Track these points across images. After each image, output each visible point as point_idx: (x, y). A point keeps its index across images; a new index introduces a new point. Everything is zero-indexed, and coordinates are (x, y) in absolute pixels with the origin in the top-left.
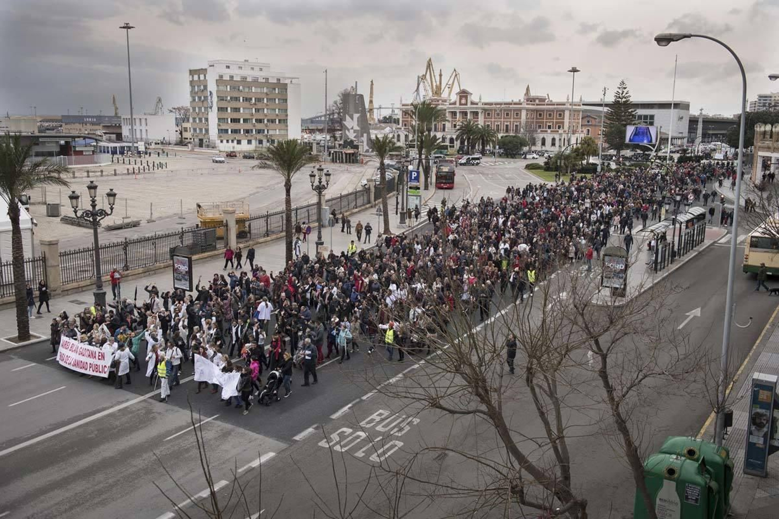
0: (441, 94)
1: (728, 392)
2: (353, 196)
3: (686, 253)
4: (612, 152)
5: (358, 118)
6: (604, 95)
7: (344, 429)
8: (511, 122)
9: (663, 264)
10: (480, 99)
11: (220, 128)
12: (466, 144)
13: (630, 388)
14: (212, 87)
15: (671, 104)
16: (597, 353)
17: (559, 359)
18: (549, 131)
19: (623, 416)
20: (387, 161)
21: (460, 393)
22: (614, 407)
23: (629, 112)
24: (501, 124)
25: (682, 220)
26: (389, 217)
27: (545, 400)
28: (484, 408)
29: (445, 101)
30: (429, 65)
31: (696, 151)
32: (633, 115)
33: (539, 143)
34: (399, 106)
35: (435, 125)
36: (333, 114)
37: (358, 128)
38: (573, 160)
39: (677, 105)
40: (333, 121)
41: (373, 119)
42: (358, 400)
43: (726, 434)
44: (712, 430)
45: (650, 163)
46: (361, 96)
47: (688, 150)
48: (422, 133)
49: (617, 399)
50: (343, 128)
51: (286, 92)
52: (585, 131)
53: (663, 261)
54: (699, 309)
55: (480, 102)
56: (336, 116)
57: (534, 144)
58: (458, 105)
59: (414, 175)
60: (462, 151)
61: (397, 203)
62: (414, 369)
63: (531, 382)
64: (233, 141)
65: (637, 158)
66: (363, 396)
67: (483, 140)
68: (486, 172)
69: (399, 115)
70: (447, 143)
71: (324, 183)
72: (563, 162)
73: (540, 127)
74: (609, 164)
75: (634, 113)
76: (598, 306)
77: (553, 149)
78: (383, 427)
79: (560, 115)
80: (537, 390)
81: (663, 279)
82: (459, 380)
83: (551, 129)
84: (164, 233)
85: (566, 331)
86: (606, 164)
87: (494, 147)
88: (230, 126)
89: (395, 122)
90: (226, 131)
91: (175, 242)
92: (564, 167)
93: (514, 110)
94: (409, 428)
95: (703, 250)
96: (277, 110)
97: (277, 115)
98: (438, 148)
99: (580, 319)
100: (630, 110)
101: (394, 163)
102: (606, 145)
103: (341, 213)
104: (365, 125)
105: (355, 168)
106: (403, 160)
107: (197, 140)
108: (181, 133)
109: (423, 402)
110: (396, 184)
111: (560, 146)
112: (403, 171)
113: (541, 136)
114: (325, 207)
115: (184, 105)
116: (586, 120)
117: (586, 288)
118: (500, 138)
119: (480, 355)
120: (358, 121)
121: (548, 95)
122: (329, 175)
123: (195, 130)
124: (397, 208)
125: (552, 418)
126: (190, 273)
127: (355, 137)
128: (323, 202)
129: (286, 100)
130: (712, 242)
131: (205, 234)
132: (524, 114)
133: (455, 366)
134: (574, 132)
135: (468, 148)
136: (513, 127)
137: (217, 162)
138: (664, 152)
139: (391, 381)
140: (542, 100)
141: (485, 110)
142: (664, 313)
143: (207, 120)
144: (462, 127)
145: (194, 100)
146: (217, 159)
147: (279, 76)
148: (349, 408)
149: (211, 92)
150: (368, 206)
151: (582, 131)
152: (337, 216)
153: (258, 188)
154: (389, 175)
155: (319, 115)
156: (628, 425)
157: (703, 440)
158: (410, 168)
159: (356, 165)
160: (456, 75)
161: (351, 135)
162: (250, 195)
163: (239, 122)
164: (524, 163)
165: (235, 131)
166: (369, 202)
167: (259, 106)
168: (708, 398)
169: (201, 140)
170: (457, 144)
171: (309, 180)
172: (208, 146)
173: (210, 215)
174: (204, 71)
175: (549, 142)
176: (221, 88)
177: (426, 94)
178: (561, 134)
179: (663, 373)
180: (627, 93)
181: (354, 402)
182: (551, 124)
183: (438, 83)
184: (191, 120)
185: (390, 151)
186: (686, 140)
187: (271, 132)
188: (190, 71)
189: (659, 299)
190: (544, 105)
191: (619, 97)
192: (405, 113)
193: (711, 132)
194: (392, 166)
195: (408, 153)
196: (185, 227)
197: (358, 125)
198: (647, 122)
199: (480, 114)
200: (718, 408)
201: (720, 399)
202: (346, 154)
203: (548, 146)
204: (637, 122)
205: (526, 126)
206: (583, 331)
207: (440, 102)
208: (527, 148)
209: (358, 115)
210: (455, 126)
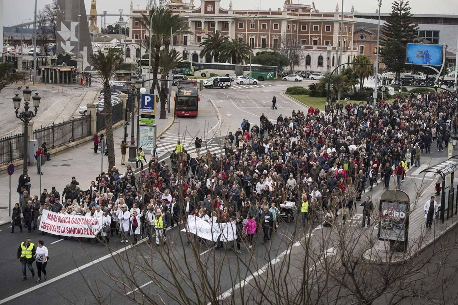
2: (69, 125)
4: (390, 75)
5: (76, 27)
6: (380, 5)
8: (269, 35)
9: (450, 211)
10: (231, 7)
18: (315, 47)
20: (112, 82)
23: (409, 27)
24: (256, 37)
29: (187, 8)
32: (414, 31)
33: (303, 62)
34: (129, 13)
35: (175, 37)
36: (44, 21)
37: (76, 40)
38: (344, 83)
40: (44, 30)
41: (96, 28)
45: (433, 89)
48: (158, 47)
50: (57, 39)
52: (358, 48)
53: (451, 207)
55: (230, 10)
56: (48, 24)
57: (297, 63)
58: (203, 13)
59: (148, 99)
61: (126, 135)
65: (419, 83)
67: (234, 57)
68: (238, 96)
69: (128, 23)
70: (190, 60)
71: (32, 109)
72: (332, 85)
73: (304, 42)
74: (387, 89)
75: (415, 28)
76: (374, 263)
77: (319, 69)
79: (328, 28)
83: (318, 46)
85: (332, 294)
86: (383, 89)
89: (123, 33)
92: (334, 91)
93: (273, 21)
98: (178, 67)
99: (348, 279)
100: (410, 25)
101: (121, 85)
102: (383, 66)
103: (53, 148)
104: (85, 36)
105: (72, 91)
106: (133, 81)
110: (124, 111)
111: (328, 66)
112: (133, 95)
113: (306, 53)
114: (32, 140)
116: (359, 34)
118: (255, 55)
120: (76, 31)
121: (313, 3)
122: (38, 99)
127: (71, 51)
128: (30, 133)
132: (284, 26)
134: (345, 50)
136: (271, 41)
138: (451, 76)
140: (306, 10)
141: (236, 20)
142: (448, 271)
144: (208, 40)
150: (86, 139)
151: (355, 49)
152: (48, 152)
154: (115, 99)
158: (143, 90)
159: (74, 87)
161: (68, 49)
164: (285, 86)
166: (89, 133)
170: (202, 62)
171: (13, 104)
175: (314, 61)
178: (329, 52)
180: (406, 5)
182: (317, 39)
185: (117, 69)
190: (309, 15)
191: (398, 9)
192: (136, 21)
194: (119, 88)
195: (140, 72)
197: (76, 36)
198: (430, 40)
199: (230, 25)
202: (61, 72)
203: (314, 66)
204: (418, 39)
205: (287, 41)
206: (354, 294)
207: (181, 9)
208: (289, 68)
209: (77, 23)
210: (199, 39)
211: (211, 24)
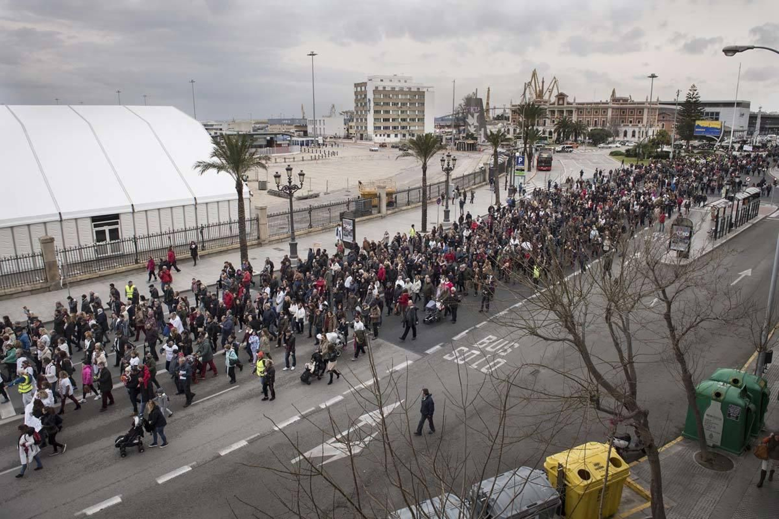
0: (543, 97)
1: (769, 336)
2: (472, 176)
3: (742, 225)
4: (683, 142)
5: (478, 117)
6: (678, 96)
7: (463, 348)
8: (599, 118)
10: (575, 100)
11: (376, 125)
12: (562, 135)
13: (688, 329)
14: (370, 95)
15: (734, 103)
16: (663, 301)
17: (632, 303)
18: (630, 125)
19: (682, 350)
20: (499, 150)
21: (553, 325)
22: (675, 342)
23: (698, 110)
24: (591, 119)
25: (740, 198)
26: (500, 192)
27: (620, 334)
28: (571, 337)
29: (546, 102)
30: (534, 74)
31: (754, 142)
33: (622, 135)
34: (509, 106)
35: (538, 121)
36: (458, 113)
37: (477, 124)
38: (649, 148)
39: (739, 104)
40: (458, 119)
41: (489, 117)
42: (473, 328)
43: (766, 369)
44: (754, 365)
46: (481, 100)
47: (747, 141)
48: (528, 128)
49: (677, 337)
50: (466, 124)
51: (424, 98)
52: (660, 125)
53: (722, 230)
54: (750, 270)
55: (574, 102)
56: (460, 115)
57: (618, 135)
58: (556, 105)
59: (520, 160)
60: (558, 142)
61: (506, 182)
62: (515, 307)
63: (610, 320)
64: (384, 135)
65: (703, 147)
66: (477, 325)
67: (576, 133)
68: (577, 158)
69: (509, 113)
70: (547, 135)
71: (451, 166)
72: (641, 149)
73: (623, 122)
74: (680, 152)
75: (702, 111)
76: (666, 264)
77: (633, 139)
78: (492, 348)
79: (640, 112)
80: (614, 326)
81: (722, 245)
82: (552, 315)
83: (633, 124)
84: (336, 202)
85: (639, 282)
86: (677, 152)
87: (585, 138)
88: (382, 124)
89: (506, 119)
90: (380, 128)
91: (343, 209)
92: (642, 153)
93: (602, 109)
94: (511, 350)
95: (757, 223)
96: (417, 112)
97: (417, 115)
98: (539, 139)
99: (651, 273)
100: (699, 108)
101: (504, 151)
102: (678, 137)
103: (463, 189)
104: (483, 122)
105: (474, 155)
106: (512, 148)
107: (359, 135)
108: (348, 130)
109: (524, 330)
110: (505, 167)
111: (639, 137)
112: (512, 157)
113: (624, 129)
114: (452, 185)
115: (351, 110)
116: (661, 116)
117: (657, 249)
118: (589, 131)
119: (570, 298)
120: (477, 118)
121: (630, 96)
122: (455, 160)
123: (357, 127)
124: (506, 185)
125: (624, 347)
126: (354, 230)
127: (475, 131)
128: (450, 181)
129: (424, 104)
130: (764, 216)
131: (364, 202)
132: (610, 112)
133: (550, 305)
134: (651, 126)
135: (563, 139)
136: (601, 122)
137: (372, 150)
138: (727, 143)
139: (501, 313)
140: (625, 100)
141: (578, 109)
142: (721, 271)
143: (366, 120)
144: (559, 123)
145: (358, 106)
146: (373, 149)
147: (419, 86)
148: (467, 333)
149: (369, 100)
150: (484, 183)
151: (658, 125)
152: (460, 191)
153: (402, 169)
154: (501, 160)
155: (449, 114)
156: (686, 357)
157: (746, 373)
158: (517, 154)
159: (476, 152)
160: (555, 82)
161: (472, 130)
162: (397, 175)
163: (389, 121)
165: (386, 128)
166: (484, 180)
167: (404, 108)
168: (752, 339)
169: (362, 135)
170: (555, 136)
171: (440, 164)
172: (366, 139)
173: (368, 190)
174: (365, 84)
175: (630, 134)
176: (377, 96)
177: (531, 97)
179: (717, 318)
180: (697, 94)
181: (470, 329)
182: (632, 120)
183: (541, 88)
184: (355, 120)
185: (502, 141)
186: (745, 133)
187: (412, 128)
188: (355, 84)
189: (718, 261)
190: (627, 104)
191: (690, 98)
192: (514, 112)
193: (768, 126)
194: (503, 153)
195: (516, 143)
196: (350, 198)
197: (477, 122)
198: (713, 118)
199: (574, 112)
200: (761, 348)
201: (763, 341)
202: (468, 144)
203: (629, 137)
204: (704, 118)
205: (612, 121)
206: (653, 282)
207: (542, 103)
208: (612, 139)
209: (478, 114)
210: (554, 121)
211: (562, 112)
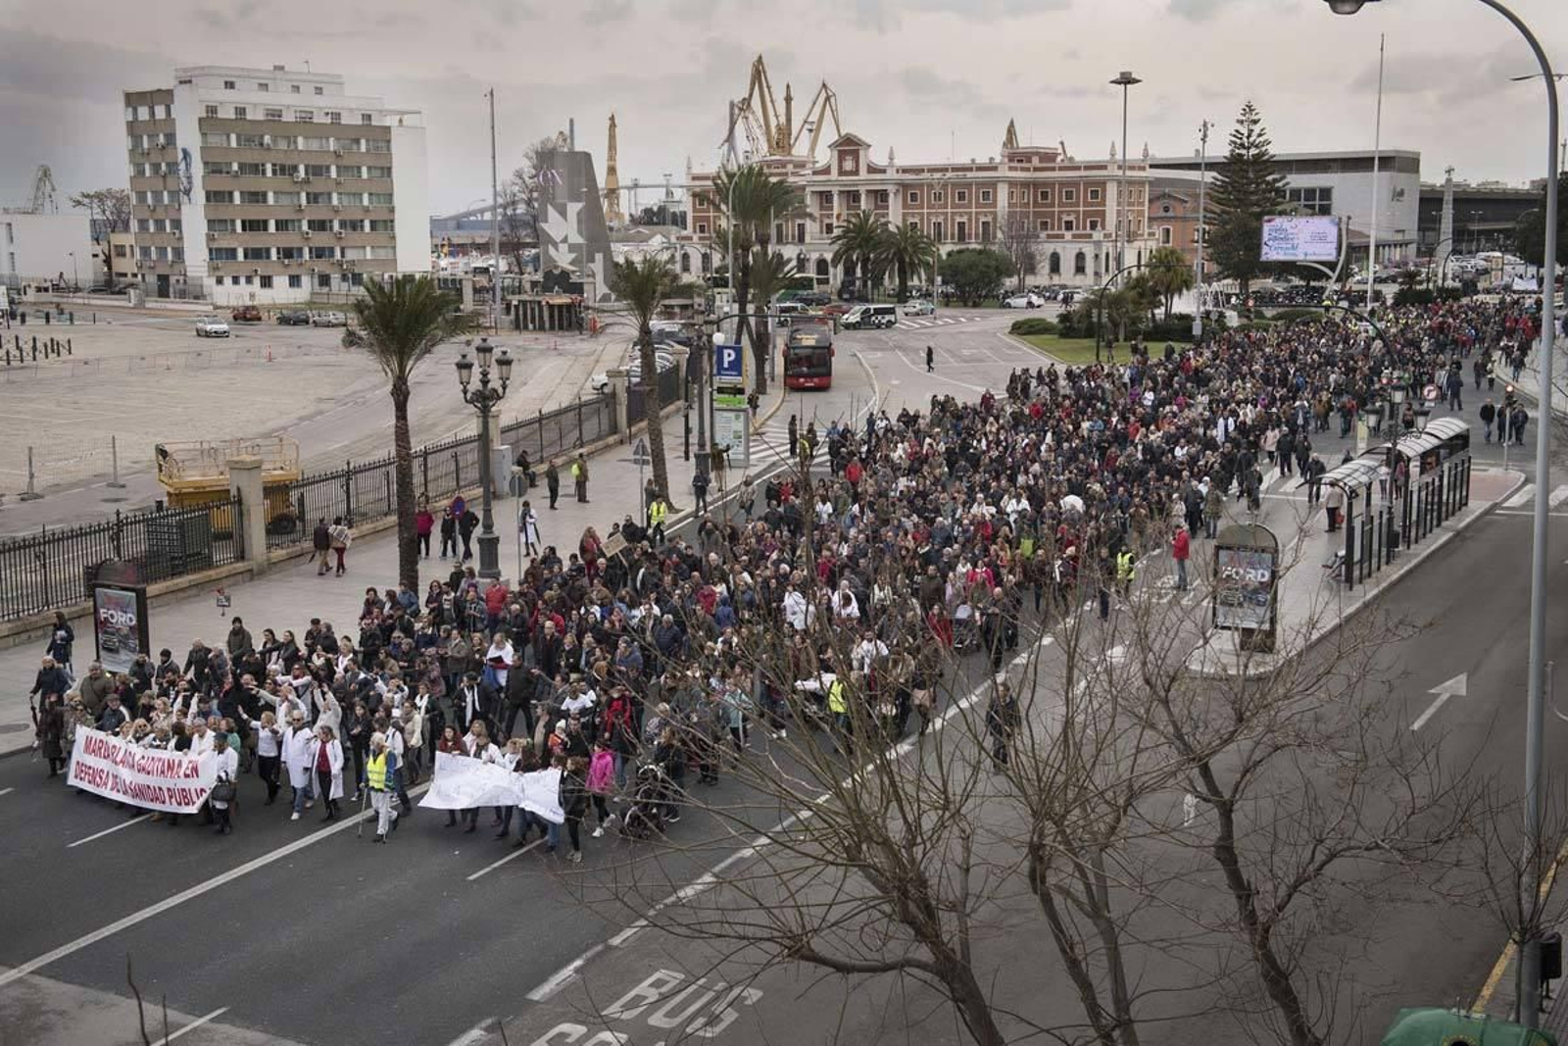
0: (790, 147)
1: (1544, 888)
2: (571, 414)
3: (1424, 535)
4: (1229, 285)
5: (579, 214)
6: (1204, 140)
7: (565, 1027)
8: (972, 214)
9: (1366, 565)
10: (891, 159)
11: (215, 245)
12: (859, 273)
13: (1294, 888)
14: (188, 137)
15: (1373, 159)
16: (1209, 801)
17: (1109, 819)
18: (1068, 235)
19: (1282, 960)
20: (656, 324)
21: (863, 918)
22: (1258, 938)
23: (1268, 183)
24: (946, 219)
25: (1411, 454)
26: (668, 466)
27: (1078, 926)
28: (924, 953)
29: (802, 165)
30: (758, 73)
31: (1440, 275)
32: (1278, 191)
33: (1044, 267)
34: (685, 181)
35: (779, 227)
36: (514, 203)
37: (580, 240)
38: (1131, 307)
39: (1387, 162)
40: (513, 222)
41: (619, 215)
42: (600, 948)
43: (1548, 997)
44: (1511, 988)
45: (1322, 310)
46: (587, 156)
47: (1419, 273)
48: (746, 249)
49: (1262, 918)
50: (540, 239)
51: (389, 149)
52: (1159, 233)
53: (1366, 557)
54: (1463, 677)
55: (891, 165)
56: (521, 209)
57: (1031, 269)
58: (834, 175)
59: (729, 357)
60: (849, 293)
61: (688, 431)
62: (742, 859)
63: (1043, 882)
64: (249, 280)
65: (1292, 299)
66: (613, 936)
67: (902, 262)
68: (912, 343)
69: (684, 203)
70: (811, 273)
71: (495, 383)
72: (1105, 312)
73: (1044, 225)
74: (1222, 315)
75: (1280, 184)
76: (1206, 678)
77: (1079, 280)
78: (666, 1015)
79: (1095, 194)
80: (1058, 900)
81: (1366, 605)
82: (857, 884)
83: (1074, 232)
84: (66, 527)
85: (1126, 745)
86: (1214, 316)
87: (931, 281)
88: (240, 241)
89: (675, 223)
90: (231, 253)
91: (100, 550)
92: (1109, 325)
93: (980, 185)
94: (736, 1015)
95: (1468, 526)
96: (366, 197)
97: (367, 210)
98: (787, 287)
99: (1160, 715)
100: (1270, 178)
101: (676, 328)
102: (1212, 268)
103: (542, 461)
104: (597, 233)
105: (576, 344)
106: (699, 319)
107: (152, 279)
108: (108, 261)
109: (766, 945)
110: (682, 382)
111: (1097, 274)
112: (700, 349)
113: (1049, 248)
114: (499, 446)
115: (116, 188)
116: (1160, 204)
117: (1172, 634)
118: (944, 257)
119: (910, 818)
120: (579, 222)
121: (1062, 143)
122: (508, 363)
123: (145, 251)
124: (687, 444)
125: (1098, 973)
126: (141, 630)
127: (571, 263)
128: (494, 433)
129: (389, 169)
130: (1487, 505)
131: (181, 525)
132: (1003, 194)
133: (847, 849)
134: (1131, 237)
135: (865, 285)
136: (977, 228)
137: (208, 335)
138: (1359, 282)
139: (681, 894)
140: (1048, 157)
141: (904, 186)
142: (1371, 691)
143: (177, 224)
144: (847, 231)
145: (140, 172)
146: (209, 327)
147: (367, 108)
148: (577, 971)
149: (186, 153)
150: (611, 440)
151: (1152, 234)
152: (532, 469)
153: (320, 400)
154: (663, 359)
155: (482, 205)
156: (1296, 983)
157: (1488, 1016)
158: (719, 338)
159: (578, 336)
160: (828, 99)
161: (563, 259)
162: (301, 419)
163: (266, 229)
164: (1007, 319)
165: (255, 254)
166: (614, 429)
167: (318, 185)
168: (1495, 905)
169: (163, 279)
170: (836, 275)
171: (456, 378)
172: (182, 294)
173: (193, 477)
174: (165, 96)
175: (1068, 263)
176: (215, 140)
177: (752, 148)
178: (1098, 243)
179: (1378, 846)
180: (1260, 135)
181: (589, 954)
182: (1071, 218)
183: (783, 119)
184: (134, 225)
185: (665, 296)
186: (1413, 248)
187: (351, 255)
188: (128, 95)
189: (1359, 657)
190: (1053, 169)
191: (1242, 146)
192: (699, 197)
193: (1475, 227)
194: (671, 335)
195: (711, 301)
196: (125, 509)
197: (580, 232)
198: (1312, 207)
199: (891, 196)
200: (1523, 932)
201: (1527, 907)
202: (551, 307)
203: (1067, 274)
204: (1287, 207)
205: (1010, 225)
206: (1171, 743)
207: (790, 167)
208: (1015, 280)
209: (580, 206)
210: (829, 228)
211: (852, 197)
